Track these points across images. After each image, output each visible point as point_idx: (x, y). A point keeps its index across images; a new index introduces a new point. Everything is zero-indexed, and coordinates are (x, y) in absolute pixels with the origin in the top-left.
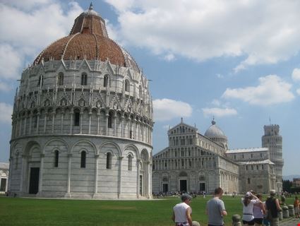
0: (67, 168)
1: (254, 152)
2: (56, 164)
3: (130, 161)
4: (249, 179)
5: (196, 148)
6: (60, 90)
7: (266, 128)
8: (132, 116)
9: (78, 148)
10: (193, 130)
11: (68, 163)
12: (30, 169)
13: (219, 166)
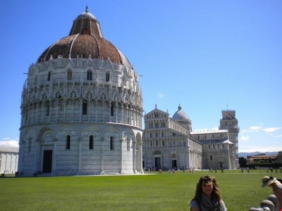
0: (78, 150)
1: (215, 133)
2: (68, 147)
3: (128, 143)
4: (211, 156)
5: (168, 130)
6: (69, 84)
7: (223, 112)
8: (129, 106)
9: (87, 133)
10: (166, 115)
11: (79, 145)
12: (43, 152)
13: (189, 145)
